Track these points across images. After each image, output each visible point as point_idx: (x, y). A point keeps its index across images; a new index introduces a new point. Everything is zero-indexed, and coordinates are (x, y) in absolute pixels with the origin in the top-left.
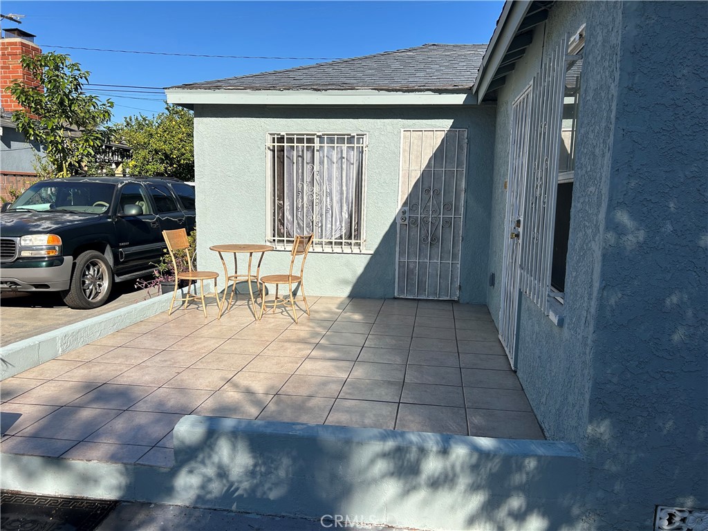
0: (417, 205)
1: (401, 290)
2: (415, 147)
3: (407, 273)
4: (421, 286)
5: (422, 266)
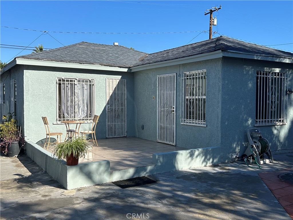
0: (112, 104)
2: (111, 85)
3: (110, 129)
5: (115, 125)
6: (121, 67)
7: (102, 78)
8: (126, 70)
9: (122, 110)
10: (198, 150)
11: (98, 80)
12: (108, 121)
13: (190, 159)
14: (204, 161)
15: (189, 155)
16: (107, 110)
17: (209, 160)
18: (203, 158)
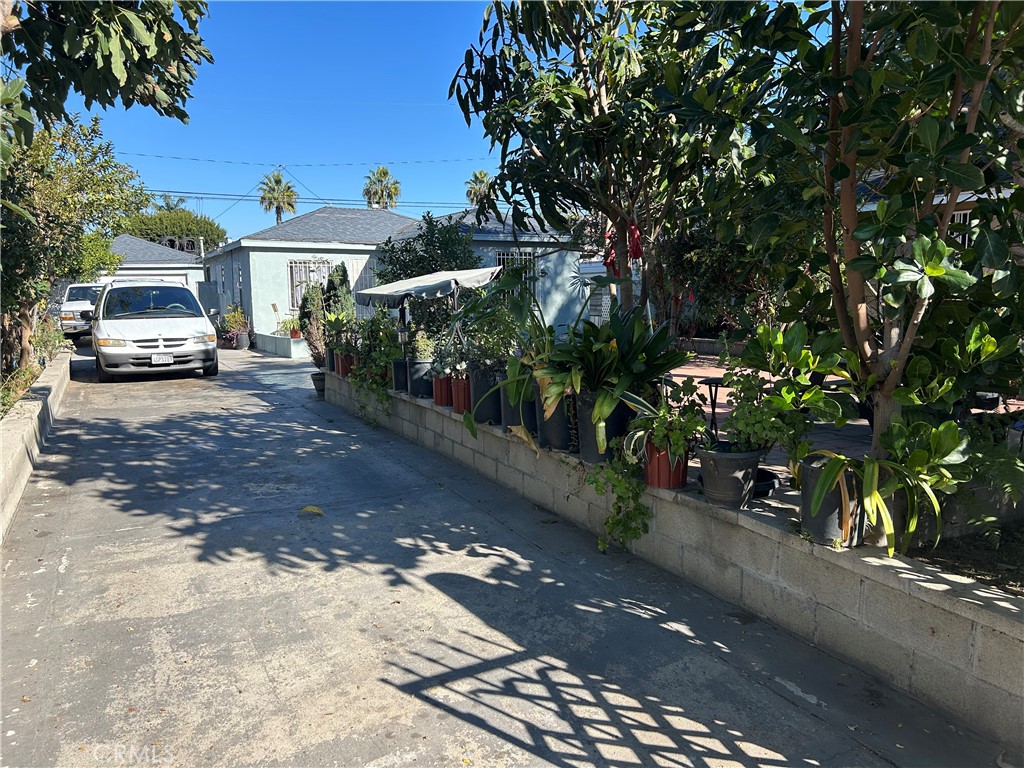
2: (355, 266)
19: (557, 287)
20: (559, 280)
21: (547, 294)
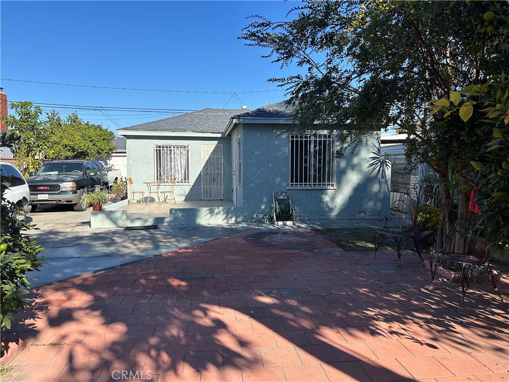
0: (208, 169)
1: (204, 197)
2: (206, 150)
4: (211, 196)
5: (211, 188)
6: (213, 133)
7: (197, 144)
8: (219, 135)
9: (218, 174)
10: (218, 208)
11: (193, 146)
12: (203, 185)
13: (209, 215)
14: (226, 218)
15: (208, 212)
16: (202, 174)
17: (231, 218)
18: (225, 215)
19: (353, 167)
20: (355, 160)
21: (342, 173)
